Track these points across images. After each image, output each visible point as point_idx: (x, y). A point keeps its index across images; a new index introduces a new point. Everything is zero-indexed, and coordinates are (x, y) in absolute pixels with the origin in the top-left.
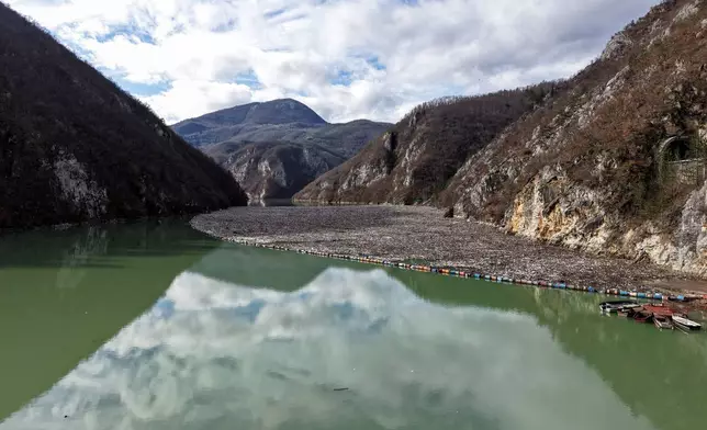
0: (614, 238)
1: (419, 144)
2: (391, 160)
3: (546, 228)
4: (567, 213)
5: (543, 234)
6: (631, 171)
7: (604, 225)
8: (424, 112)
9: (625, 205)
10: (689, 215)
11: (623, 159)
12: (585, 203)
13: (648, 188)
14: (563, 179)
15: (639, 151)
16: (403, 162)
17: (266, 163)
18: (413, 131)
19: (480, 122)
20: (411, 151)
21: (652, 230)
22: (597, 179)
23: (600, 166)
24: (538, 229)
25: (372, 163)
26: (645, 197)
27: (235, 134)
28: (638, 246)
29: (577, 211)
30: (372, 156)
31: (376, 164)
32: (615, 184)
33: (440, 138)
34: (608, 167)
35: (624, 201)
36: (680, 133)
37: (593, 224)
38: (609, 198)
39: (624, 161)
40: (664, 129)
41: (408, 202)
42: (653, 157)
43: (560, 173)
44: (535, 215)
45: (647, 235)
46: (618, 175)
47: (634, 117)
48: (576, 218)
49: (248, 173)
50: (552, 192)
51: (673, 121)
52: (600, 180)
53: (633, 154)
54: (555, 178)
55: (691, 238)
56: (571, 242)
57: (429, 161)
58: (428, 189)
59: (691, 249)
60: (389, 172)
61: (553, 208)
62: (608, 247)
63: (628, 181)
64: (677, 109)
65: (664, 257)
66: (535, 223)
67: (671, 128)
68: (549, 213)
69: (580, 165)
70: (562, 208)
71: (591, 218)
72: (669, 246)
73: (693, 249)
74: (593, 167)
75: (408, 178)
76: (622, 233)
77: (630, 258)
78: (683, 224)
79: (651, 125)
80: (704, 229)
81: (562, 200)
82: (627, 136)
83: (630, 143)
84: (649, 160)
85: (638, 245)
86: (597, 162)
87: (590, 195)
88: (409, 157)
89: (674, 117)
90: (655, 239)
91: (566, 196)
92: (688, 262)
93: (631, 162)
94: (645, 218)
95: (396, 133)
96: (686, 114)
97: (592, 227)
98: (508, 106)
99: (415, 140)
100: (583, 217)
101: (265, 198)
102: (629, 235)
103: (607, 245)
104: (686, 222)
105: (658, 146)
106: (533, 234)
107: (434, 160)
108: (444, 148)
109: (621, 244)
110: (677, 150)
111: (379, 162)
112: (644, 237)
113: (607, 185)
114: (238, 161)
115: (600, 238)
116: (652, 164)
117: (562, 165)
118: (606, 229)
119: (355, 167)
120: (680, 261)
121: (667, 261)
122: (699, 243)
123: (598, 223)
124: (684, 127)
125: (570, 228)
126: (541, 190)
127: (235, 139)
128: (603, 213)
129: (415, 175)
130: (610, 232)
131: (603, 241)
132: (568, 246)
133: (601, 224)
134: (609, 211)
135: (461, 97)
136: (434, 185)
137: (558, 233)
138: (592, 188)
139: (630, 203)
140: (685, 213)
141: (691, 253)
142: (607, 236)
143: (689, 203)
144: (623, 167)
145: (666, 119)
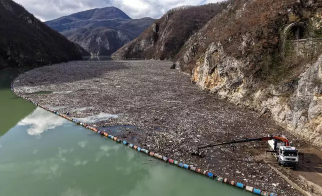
0: (249, 95)
1: (169, 29)
2: (156, 37)
3: (210, 83)
4: (221, 75)
5: (208, 86)
6: (264, 47)
7: (243, 85)
8: (172, 13)
9: (257, 72)
10: (304, 85)
11: (259, 38)
12: (232, 69)
13: (273, 61)
14: (221, 51)
15: (270, 33)
16: (161, 39)
17: (100, 38)
18: (167, 23)
19: (199, 19)
20: (165, 33)
21: (274, 92)
22: (241, 52)
23: (244, 44)
24: (206, 82)
25: (147, 39)
26: (271, 67)
27: (87, 24)
28: (263, 104)
29: (227, 74)
30: (146, 35)
31: (148, 39)
32: (252, 56)
33: (179, 27)
34: (248, 44)
35: (257, 69)
36: (298, 20)
37: (236, 83)
38: (247, 66)
39: (259, 40)
40: (288, 17)
41: (162, 59)
42: (279, 37)
43: (220, 47)
44: (204, 73)
45: (270, 95)
46: (255, 50)
47: (269, 10)
48: (226, 78)
49: (91, 43)
50: (214, 60)
51: (294, 12)
52: (243, 53)
53: (266, 34)
54: (216, 51)
55: (304, 105)
56: (223, 94)
57: (173, 38)
58: (171, 52)
59: (303, 114)
60: (154, 44)
61: (213, 71)
62: (243, 101)
63: (260, 55)
64: (297, 3)
65: (282, 117)
66: (204, 78)
67: (292, 17)
68: (211, 74)
69: (232, 42)
70: (218, 71)
71: (235, 79)
72: (286, 107)
73: (305, 114)
74: (240, 44)
75: (163, 46)
76: (254, 91)
77: (257, 111)
78: (298, 90)
79: (279, 15)
80: (315, 98)
81: (219, 66)
82: (263, 22)
83: (264, 27)
84: (276, 39)
85: (263, 102)
86: (242, 40)
87: (235, 64)
88: (164, 36)
89: (295, 9)
90: (276, 100)
91: (221, 63)
92: (300, 125)
93: (265, 41)
94: (270, 83)
95: (158, 24)
96: (303, 7)
97: (235, 85)
98: (212, 11)
99: (167, 27)
100: (230, 79)
101: (99, 55)
102: (258, 94)
103: (243, 100)
104: (301, 91)
105: (283, 29)
106: (203, 85)
107: (175, 38)
108: (181, 31)
109: (252, 100)
110: (297, 32)
111: (150, 38)
112: (268, 97)
113: (247, 56)
114: (87, 37)
115: (240, 93)
116: (278, 42)
117: (221, 42)
118: (244, 88)
119: (139, 41)
120: (294, 123)
121: (284, 120)
122: (310, 110)
123: (239, 83)
124: (301, 16)
125: (222, 85)
126: (208, 58)
127: (87, 27)
128: (242, 76)
129: (166, 45)
130: (246, 90)
131: (241, 96)
132: (221, 96)
133: (241, 84)
134: (246, 76)
135: (190, 6)
136: (175, 50)
137: (216, 87)
138: (238, 58)
139: (261, 70)
140: (301, 83)
141: (303, 118)
142: (244, 93)
143: (304, 75)
144: (258, 45)
145: (289, 10)
